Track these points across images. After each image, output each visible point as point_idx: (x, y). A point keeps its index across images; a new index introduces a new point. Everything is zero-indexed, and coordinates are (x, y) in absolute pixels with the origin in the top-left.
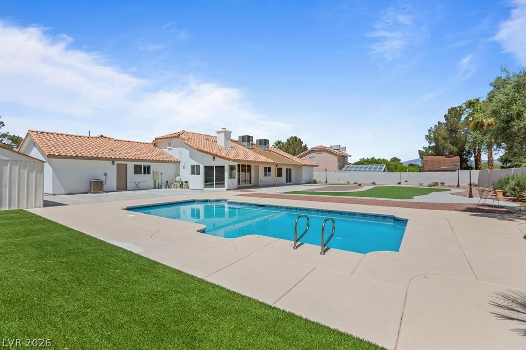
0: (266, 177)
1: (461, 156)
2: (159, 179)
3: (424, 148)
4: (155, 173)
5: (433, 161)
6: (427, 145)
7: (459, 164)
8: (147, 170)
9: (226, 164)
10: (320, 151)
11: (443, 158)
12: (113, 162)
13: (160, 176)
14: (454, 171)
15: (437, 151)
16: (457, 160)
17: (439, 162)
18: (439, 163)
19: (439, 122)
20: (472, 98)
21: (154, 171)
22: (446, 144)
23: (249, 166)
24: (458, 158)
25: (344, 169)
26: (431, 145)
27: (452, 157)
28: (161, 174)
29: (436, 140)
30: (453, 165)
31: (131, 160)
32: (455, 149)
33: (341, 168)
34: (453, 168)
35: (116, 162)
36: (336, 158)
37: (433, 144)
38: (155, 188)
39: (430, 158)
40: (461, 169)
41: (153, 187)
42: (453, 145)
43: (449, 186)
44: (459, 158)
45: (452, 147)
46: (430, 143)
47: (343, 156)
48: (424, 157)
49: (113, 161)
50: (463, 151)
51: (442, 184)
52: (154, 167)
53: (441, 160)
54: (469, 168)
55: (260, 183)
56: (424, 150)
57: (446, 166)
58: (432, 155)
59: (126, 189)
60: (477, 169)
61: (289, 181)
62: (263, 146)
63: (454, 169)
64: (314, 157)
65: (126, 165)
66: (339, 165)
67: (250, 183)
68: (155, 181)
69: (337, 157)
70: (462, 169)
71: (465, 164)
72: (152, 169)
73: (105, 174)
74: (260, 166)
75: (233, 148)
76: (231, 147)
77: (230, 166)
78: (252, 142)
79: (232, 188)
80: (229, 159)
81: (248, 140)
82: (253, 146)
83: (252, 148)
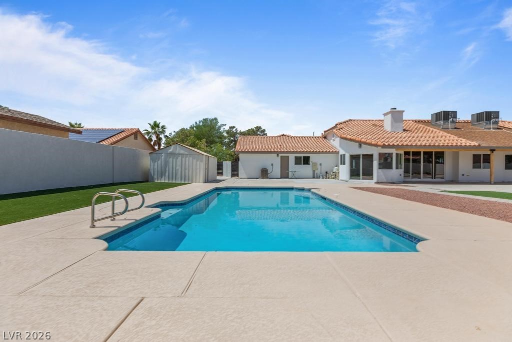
0: (478, 169)
2: (317, 169)
4: (315, 164)
8: (306, 161)
9: (375, 152)
12: (278, 155)
13: (319, 167)
21: (314, 162)
23: (439, 154)
28: (321, 164)
31: (293, 152)
35: (280, 155)
38: (314, 177)
41: (312, 176)
49: (277, 153)
52: (313, 158)
55: (462, 179)
59: (288, 177)
62: (483, 123)
65: (288, 156)
67: (443, 178)
68: (314, 171)
72: (311, 160)
73: (272, 165)
74: (460, 153)
75: (407, 131)
76: (404, 130)
77: (380, 154)
78: (454, 119)
79: (385, 181)
80: (376, 145)
81: (446, 117)
82: (457, 125)
83: (456, 128)
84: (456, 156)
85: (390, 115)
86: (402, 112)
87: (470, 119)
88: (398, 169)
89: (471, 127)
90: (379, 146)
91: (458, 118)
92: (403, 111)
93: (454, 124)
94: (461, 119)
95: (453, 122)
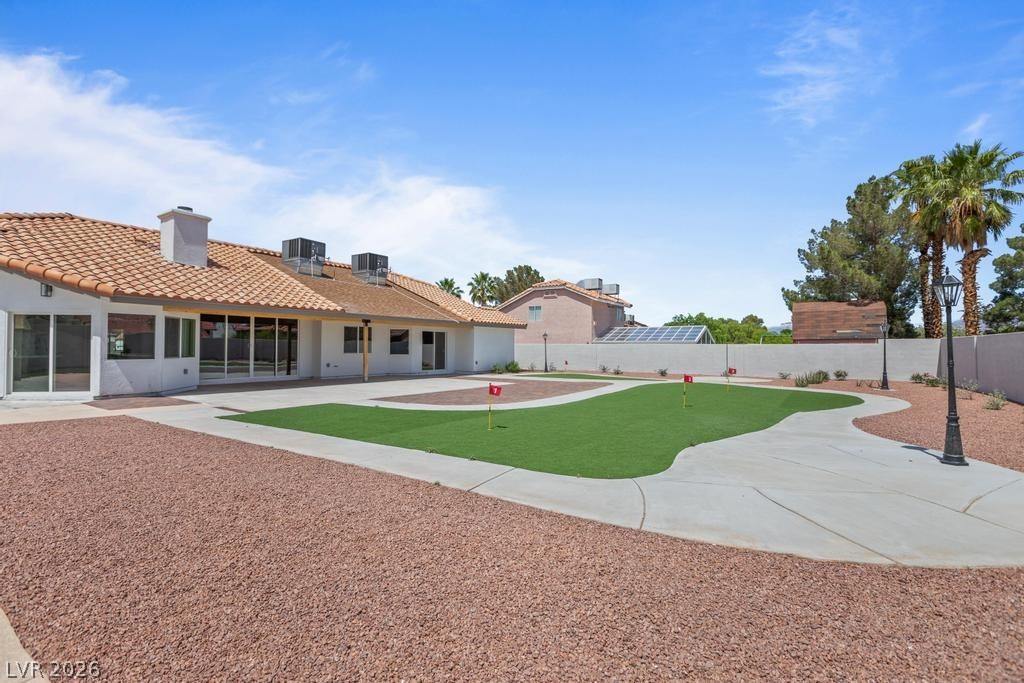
0: (350, 355)
1: (889, 301)
3: (796, 283)
5: (816, 314)
6: (802, 274)
7: (884, 321)
10: (553, 291)
11: (843, 306)
14: (872, 340)
15: (828, 290)
16: (877, 310)
17: (832, 317)
18: (832, 319)
19: (834, 221)
20: (915, 156)
22: (850, 271)
23: (293, 324)
24: (880, 307)
25: (609, 336)
26: (812, 275)
27: (865, 305)
29: (825, 261)
30: (868, 325)
32: (874, 282)
33: (600, 333)
34: (868, 332)
36: (588, 309)
37: (818, 273)
39: (809, 306)
40: (890, 338)
42: (868, 272)
43: (859, 385)
44: (884, 307)
45: (866, 276)
46: (810, 268)
47: (609, 306)
48: (794, 304)
50: (894, 290)
51: (840, 375)
53: (836, 312)
54: (910, 333)
55: (324, 372)
56: (796, 289)
57: (851, 327)
58: (815, 299)
60: (928, 334)
61: (436, 364)
62: (367, 272)
63: (872, 336)
64: (539, 308)
66: (595, 328)
67: (288, 373)
69: (591, 308)
70: (892, 334)
71: (899, 322)
74: (324, 323)
75: (219, 267)
76: (211, 263)
77: (111, 315)
78: (320, 258)
79: (129, 389)
80: (94, 292)
81: (305, 250)
82: (326, 270)
83: (323, 276)
84: (317, 330)
85: (172, 221)
86: (206, 220)
87: (348, 262)
88: (175, 354)
89: (350, 276)
90: (105, 294)
91: (327, 256)
92: (209, 220)
93: (320, 268)
94: (332, 260)
95: (318, 262)
